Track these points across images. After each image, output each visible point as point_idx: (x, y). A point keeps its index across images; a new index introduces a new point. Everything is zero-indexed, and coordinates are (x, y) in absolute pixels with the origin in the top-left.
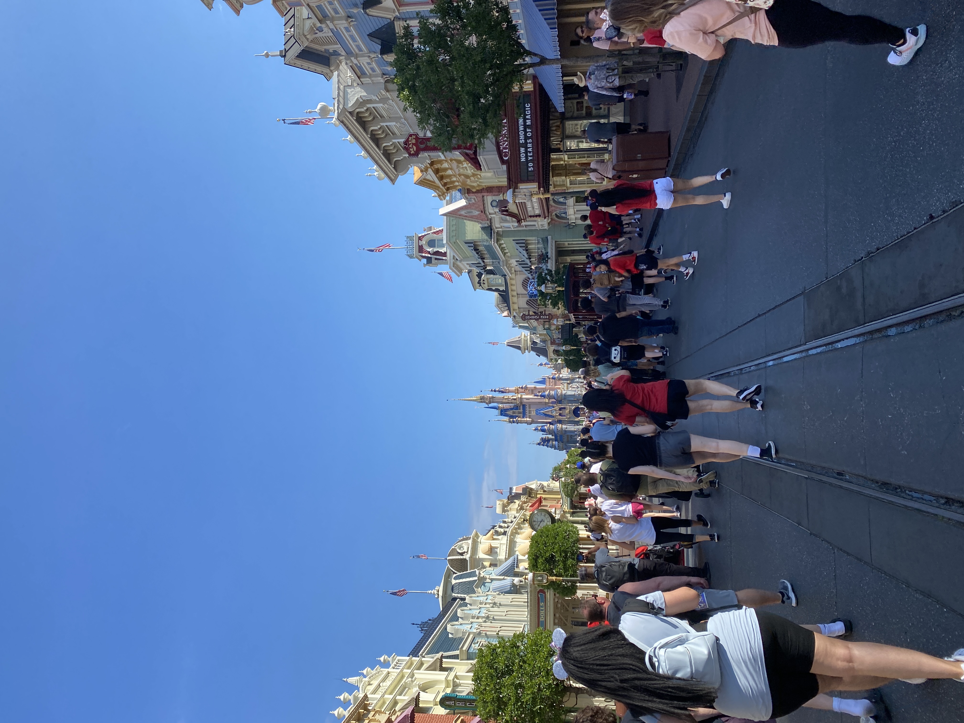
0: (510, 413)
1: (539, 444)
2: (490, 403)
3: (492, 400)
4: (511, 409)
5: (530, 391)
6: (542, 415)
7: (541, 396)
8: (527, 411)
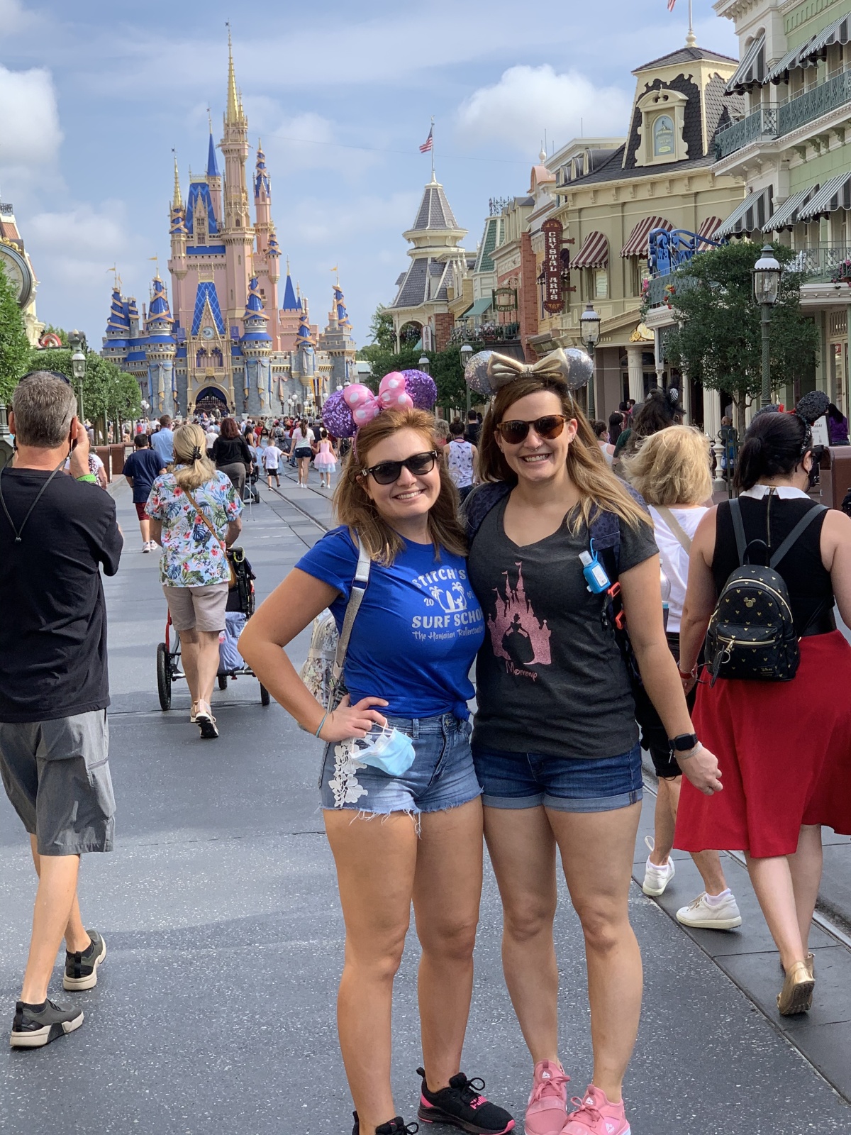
0: (200, 211)
1: (116, 295)
2: (226, 152)
3: (234, 155)
4: (211, 215)
5: (264, 267)
6: (200, 300)
7: (252, 297)
8: (206, 260)
